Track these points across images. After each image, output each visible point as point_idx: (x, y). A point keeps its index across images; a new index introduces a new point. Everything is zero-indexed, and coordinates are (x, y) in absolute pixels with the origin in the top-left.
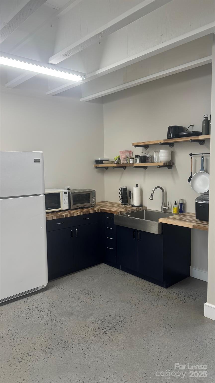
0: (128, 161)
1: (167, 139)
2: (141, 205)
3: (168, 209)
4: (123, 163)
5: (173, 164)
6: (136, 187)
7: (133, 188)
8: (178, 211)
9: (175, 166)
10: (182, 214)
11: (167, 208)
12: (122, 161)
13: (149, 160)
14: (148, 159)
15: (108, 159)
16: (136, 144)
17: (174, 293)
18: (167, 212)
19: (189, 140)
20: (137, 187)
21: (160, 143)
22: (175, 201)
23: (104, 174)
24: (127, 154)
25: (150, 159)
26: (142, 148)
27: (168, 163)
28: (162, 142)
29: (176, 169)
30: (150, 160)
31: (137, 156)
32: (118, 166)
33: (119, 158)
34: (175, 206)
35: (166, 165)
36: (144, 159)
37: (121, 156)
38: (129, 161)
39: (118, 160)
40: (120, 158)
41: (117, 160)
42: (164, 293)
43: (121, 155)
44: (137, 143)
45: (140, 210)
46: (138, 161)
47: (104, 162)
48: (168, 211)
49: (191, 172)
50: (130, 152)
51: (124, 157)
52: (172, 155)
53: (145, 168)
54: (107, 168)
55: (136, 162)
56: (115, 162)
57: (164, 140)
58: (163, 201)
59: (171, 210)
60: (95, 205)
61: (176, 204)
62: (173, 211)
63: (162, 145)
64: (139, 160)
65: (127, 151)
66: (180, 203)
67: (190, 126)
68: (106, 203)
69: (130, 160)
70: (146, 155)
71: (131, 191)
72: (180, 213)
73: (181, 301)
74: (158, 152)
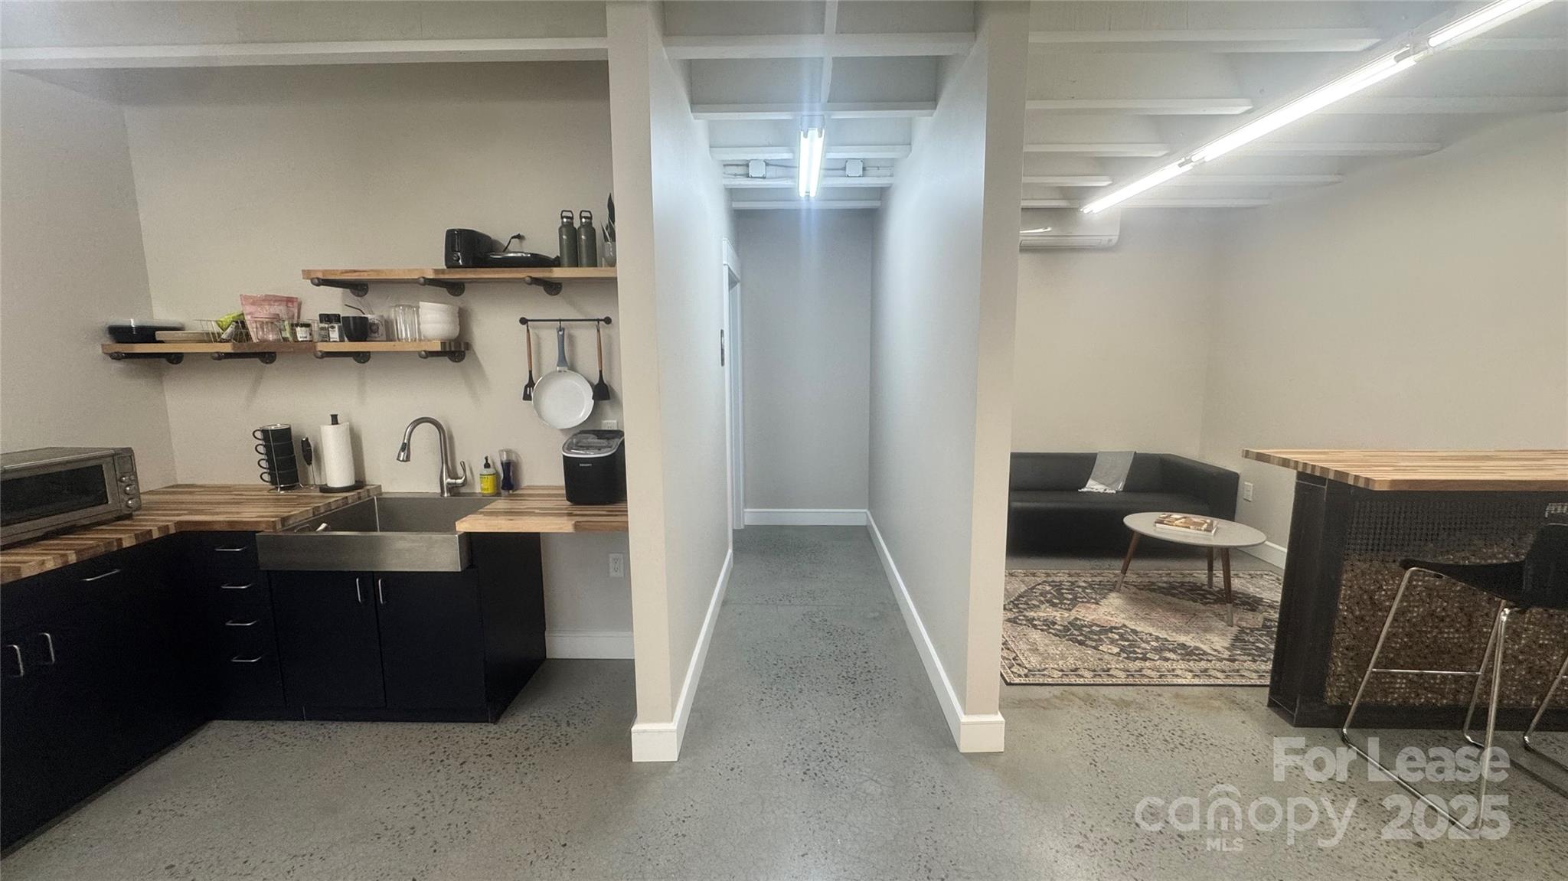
0: (287, 334)
1: (445, 267)
2: (356, 481)
3: (464, 484)
4: (263, 341)
5: (468, 346)
6: (333, 424)
7: (320, 429)
8: (497, 486)
9: (475, 353)
10: (511, 492)
11: (459, 481)
12: (255, 335)
13: (377, 331)
14: (374, 328)
15: (180, 326)
16: (320, 276)
17: (526, 727)
18: (458, 494)
19: (524, 278)
20: (337, 423)
21: (422, 280)
22: (486, 459)
23: (162, 382)
24: (279, 309)
25: (382, 329)
26: (341, 289)
27: (452, 343)
28: (431, 275)
29: (479, 362)
30: (380, 331)
31: (326, 318)
32: (238, 351)
33: (241, 323)
34: (486, 471)
35: (448, 349)
36: (358, 329)
37: (250, 314)
38: (294, 334)
39: (237, 327)
40: (243, 323)
41: (229, 330)
42: (494, 741)
43: (248, 309)
44: (324, 272)
45: (359, 498)
46: (335, 335)
47: (159, 335)
48: (463, 490)
49: (530, 372)
50: (290, 300)
51: (267, 320)
52: (463, 318)
53: (362, 357)
54: (175, 358)
55: (326, 338)
56: (224, 336)
57: (436, 271)
58: (445, 459)
59: (472, 485)
60: (137, 510)
61: (487, 466)
62: (482, 489)
63: (429, 285)
64: (337, 329)
65: (275, 296)
66: (502, 464)
67: (513, 238)
68: (191, 493)
69: (298, 329)
70: (363, 316)
71: (307, 439)
72: (503, 492)
73: (556, 743)
74: (410, 307)
